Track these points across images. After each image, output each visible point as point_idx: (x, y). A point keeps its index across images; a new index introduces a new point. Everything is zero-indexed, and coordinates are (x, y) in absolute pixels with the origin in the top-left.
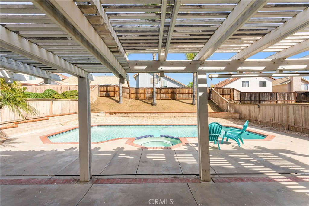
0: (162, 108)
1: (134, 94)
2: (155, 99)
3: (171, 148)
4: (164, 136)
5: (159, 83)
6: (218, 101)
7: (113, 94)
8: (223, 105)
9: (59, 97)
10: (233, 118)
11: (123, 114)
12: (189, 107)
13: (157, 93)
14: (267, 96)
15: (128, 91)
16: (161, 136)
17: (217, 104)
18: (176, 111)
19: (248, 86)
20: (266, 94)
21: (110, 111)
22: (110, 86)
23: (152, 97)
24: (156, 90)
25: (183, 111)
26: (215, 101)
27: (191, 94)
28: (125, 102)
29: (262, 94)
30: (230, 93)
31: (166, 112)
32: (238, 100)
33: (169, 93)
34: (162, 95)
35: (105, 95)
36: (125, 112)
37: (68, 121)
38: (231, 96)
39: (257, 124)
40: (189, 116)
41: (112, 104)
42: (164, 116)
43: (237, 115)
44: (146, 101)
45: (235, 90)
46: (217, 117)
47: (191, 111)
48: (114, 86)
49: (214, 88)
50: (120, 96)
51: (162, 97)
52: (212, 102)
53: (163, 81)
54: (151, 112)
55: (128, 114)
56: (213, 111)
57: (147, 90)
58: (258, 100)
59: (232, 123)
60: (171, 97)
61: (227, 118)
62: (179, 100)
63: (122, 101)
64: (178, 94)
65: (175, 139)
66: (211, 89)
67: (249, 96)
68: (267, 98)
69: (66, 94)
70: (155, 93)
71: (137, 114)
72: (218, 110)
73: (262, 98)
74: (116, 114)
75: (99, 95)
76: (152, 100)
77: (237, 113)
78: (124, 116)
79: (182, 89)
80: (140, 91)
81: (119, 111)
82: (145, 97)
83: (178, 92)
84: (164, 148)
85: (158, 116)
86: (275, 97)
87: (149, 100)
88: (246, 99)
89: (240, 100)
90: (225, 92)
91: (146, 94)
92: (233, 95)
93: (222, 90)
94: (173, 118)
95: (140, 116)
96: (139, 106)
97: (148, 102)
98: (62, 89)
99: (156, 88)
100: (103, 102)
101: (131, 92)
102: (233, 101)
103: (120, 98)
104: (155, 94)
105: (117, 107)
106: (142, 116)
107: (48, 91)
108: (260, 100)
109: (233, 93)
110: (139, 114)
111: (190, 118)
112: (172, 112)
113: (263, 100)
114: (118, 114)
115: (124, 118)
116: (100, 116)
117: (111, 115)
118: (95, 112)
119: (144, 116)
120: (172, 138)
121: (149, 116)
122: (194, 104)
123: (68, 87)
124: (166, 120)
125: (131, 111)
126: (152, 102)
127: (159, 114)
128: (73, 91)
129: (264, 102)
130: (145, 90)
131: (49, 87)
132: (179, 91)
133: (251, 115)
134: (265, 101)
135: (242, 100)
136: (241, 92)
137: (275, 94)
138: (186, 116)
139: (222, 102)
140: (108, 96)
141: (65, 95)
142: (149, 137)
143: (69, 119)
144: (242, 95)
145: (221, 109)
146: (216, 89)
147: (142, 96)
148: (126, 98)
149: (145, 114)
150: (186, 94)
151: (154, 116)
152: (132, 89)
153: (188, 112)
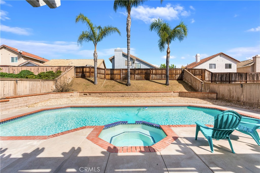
0: (136, 88)
1: (108, 74)
2: (130, 79)
3: (155, 151)
4: (141, 122)
5: (133, 66)
6: (191, 81)
7: (89, 75)
8: (196, 85)
9: (33, 77)
10: (209, 98)
11: (98, 94)
12: (163, 87)
13: (131, 74)
14: (237, 77)
15: (103, 72)
16: (137, 123)
17: (190, 84)
18: (150, 92)
19: (215, 68)
20: (236, 74)
21: (84, 91)
22: (86, 67)
23: (126, 78)
24: (130, 71)
25: (157, 91)
26: (188, 81)
27: (164, 74)
28: (100, 83)
29: (233, 74)
30: (202, 74)
31: (141, 92)
32: (209, 81)
33: (143, 74)
34: (136, 76)
35: (81, 76)
36: (99, 93)
37: (36, 102)
38: (203, 76)
39: (240, 105)
40: (163, 96)
41: (87, 84)
42: (139, 96)
43: (214, 96)
44: (121, 82)
45: (207, 70)
46: (192, 97)
47: (166, 92)
48: (89, 67)
49: (186, 69)
50: (95, 76)
51: (136, 77)
52: (184, 82)
53: (137, 63)
54: (125, 92)
55: (102, 94)
56: (187, 91)
57: (122, 71)
58: (228, 80)
59: (211, 103)
60: (145, 78)
61: (203, 98)
62: (152, 80)
63: (97, 81)
64: (151, 75)
65: (156, 127)
66: (184, 70)
67: (220, 76)
68: (237, 78)
69: (42, 74)
70: (129, 73)
71: (111, 94)
72: (191, 90)
73: (233, 78)
74: (90, 94)
75: (75, 76)
76: (127, 80)
77: (214, 93)
78: (99, 96)
79: (155, 70)
80: (115, 72)
81: (93, 92)
82: (120, 77)
83: (152, 73)
84: (143, 149)
85: (132, 96)
86: (244, 77)
87: (123, 81)
88: (217, 79)
89: (211, 80)
90: (197, 72)
91: (121, 75)
92: (205, 75)
93: (194, 70)
94: (147, 98)
95: (114, 96)
96: (113, 86)
97: (122, 82)
98: (39, 70)
99: (131, 69)
100: (78, 82)
101: (106, 73)
102: (204, 81)
103: (95, 79)
104: (129, 75)
105: (92, 88)
106: (117, 96)
107: (23, 72)
108: (231, 80)
109: (205, 73)
110: (113, 94)
111: (164, 98)
112: (147, 92)
113: (233, 80)
114: (92, 94)
115: (98, 98)
116: (74, 97)
117: (85, 95)
118: (70, 92)
119: (118, 96)
120: (151, 125)
121: (123, 96)
122: (168, 84)
123: (45, 68)
124: (141, 100)
125: (105, 92)
126: (127, 82)
127: (134, 94)
128: (49, 72)
129: (234, 83)
130: (120, 71)
131: (26, 68)
132: (153, 71)
133: (230, 95)
134: (235, 81)
135: (213, 80)
136: (212, 73)
137: (244, 74)
138: (160, 96)
139: (196, 82)
140: (83, 76)
141: (41, 76)
142: (122, 124)
143: (38, 100)
144: (213, 75)
145: (194, 89)
146: (188, 70)
147: (117, 77)
148: (101, 78)
149: (119, 94)
150: (160, 74)
151: (128, 96)
152: (108, 70)
153: (162, 92)
